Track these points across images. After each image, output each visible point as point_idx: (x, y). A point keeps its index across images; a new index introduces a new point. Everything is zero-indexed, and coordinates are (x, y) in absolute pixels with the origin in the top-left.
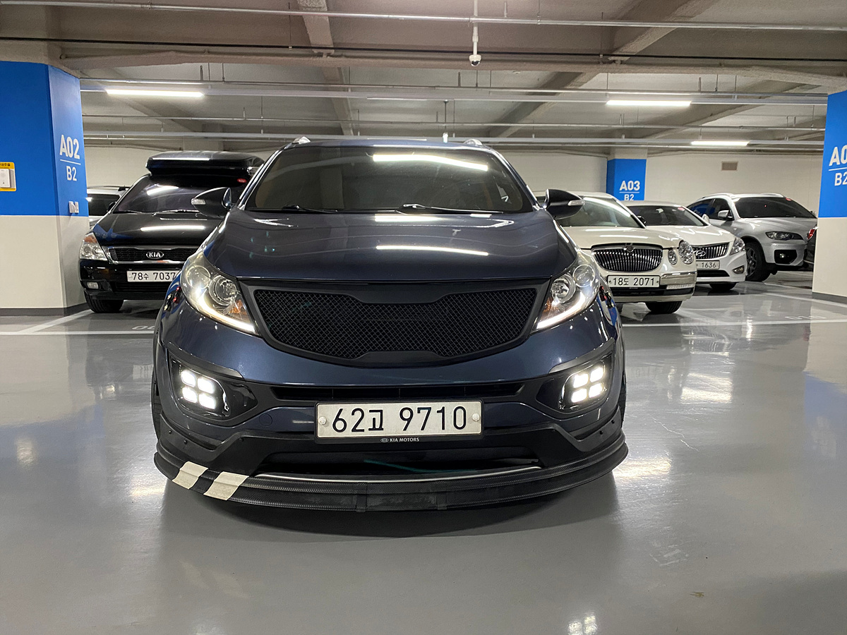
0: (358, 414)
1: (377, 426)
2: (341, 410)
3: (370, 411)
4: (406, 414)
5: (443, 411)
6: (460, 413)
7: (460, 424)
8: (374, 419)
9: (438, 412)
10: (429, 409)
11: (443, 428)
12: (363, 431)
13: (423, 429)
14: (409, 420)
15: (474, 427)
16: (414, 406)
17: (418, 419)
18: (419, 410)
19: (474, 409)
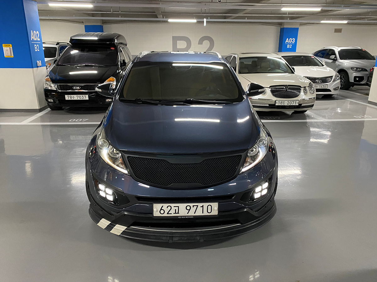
0: (169, 208)
1: (177, 212)
2: (163, 206)
3: (174, 207)
4: (188, 208)
5: (203, 207)
6: (209, 207)
7: (209, 211)
8: (176, 210)
9: (201, 207)
10: (197, 206)
11: (203, 213)
12: (171, 214)
13: (195, 213)
14: (189, 210)
15: (215, 212)
16: (191, 205)
17: (193, 209)
18: (193, 206)
19: (215, 206)
